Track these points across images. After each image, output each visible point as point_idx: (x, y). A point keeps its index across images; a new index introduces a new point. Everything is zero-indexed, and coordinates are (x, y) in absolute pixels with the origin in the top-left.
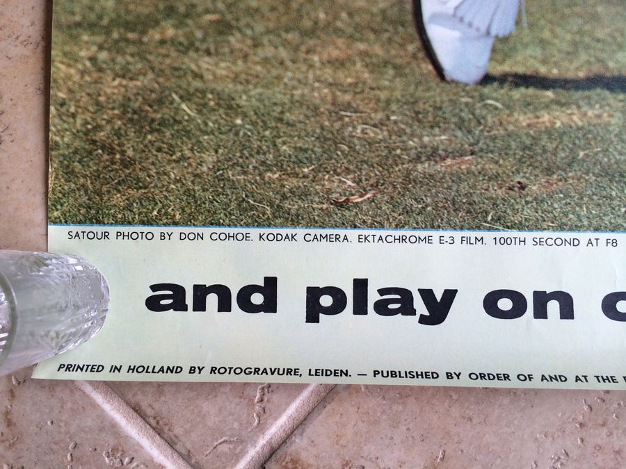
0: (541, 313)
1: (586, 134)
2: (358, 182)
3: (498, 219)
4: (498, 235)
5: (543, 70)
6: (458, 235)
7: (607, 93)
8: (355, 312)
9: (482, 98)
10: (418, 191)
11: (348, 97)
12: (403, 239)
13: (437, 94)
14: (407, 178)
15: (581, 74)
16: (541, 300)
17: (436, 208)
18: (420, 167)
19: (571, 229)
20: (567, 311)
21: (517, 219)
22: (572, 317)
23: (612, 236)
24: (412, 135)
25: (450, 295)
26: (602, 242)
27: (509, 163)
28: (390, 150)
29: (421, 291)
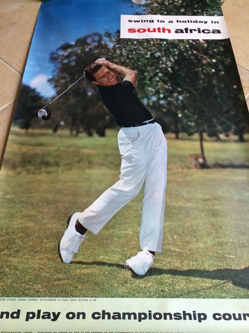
0: (78, 318)
1: (91, 275)
2: (42, 286)
3: (71, 295)
4: (71, 298)
5: (83, 260)
6: (62, 299)
7: (96, 266)
8: (37, 318)
9: (70, 267)
10: (55, 288)
11: (42, 266)
12: (50, 300)
13: (61, 266)
14: (53, 285)
15: (91, 261)
16: (79, 314)
17: (58, 292)
18: (56, 282)
19: (86, 297)
20: (84, 318)
21: (75, 295)
22: (85, 319)
23: (95, 298)
24: (55, 275)
25: (59, 313)
26: (93, 300)
27: (75, 281)
28: (50, 278)
29: (53, 313)
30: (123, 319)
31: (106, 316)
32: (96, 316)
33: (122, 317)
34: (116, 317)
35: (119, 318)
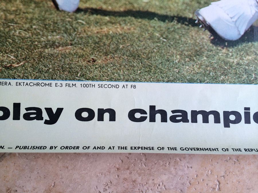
0: (101, 118)
1: (123, 37)
2: (17, 57)
3: (82, 76)
4: (83, 83)
5: (104, 7)
6: (64, 82)
7: (133, 18)
8: (14, 119)
9: (76, 19)
10: (46, 62)
11: (12, 17)
12: (38, 84)
13: (55, 16)
14: (40, 55)
15: (122, 9)
16: (101, 112)
17: (54, 70)
18: (46, 51)
19: (115, 81)
20: (113, 118)
21: (91, 75)
22: (114, 120)
23: (133, 83)
24: (43, 35)
25: (60, 111)
26: (129, 86)
27: (88, 50)
28: (32, 42)
29: (46, 109)
30: (192, 122)
31: (158, 116)
32: (138, 115)
33: (189, 117)
34: (178, 118)
35: (185, 120)
